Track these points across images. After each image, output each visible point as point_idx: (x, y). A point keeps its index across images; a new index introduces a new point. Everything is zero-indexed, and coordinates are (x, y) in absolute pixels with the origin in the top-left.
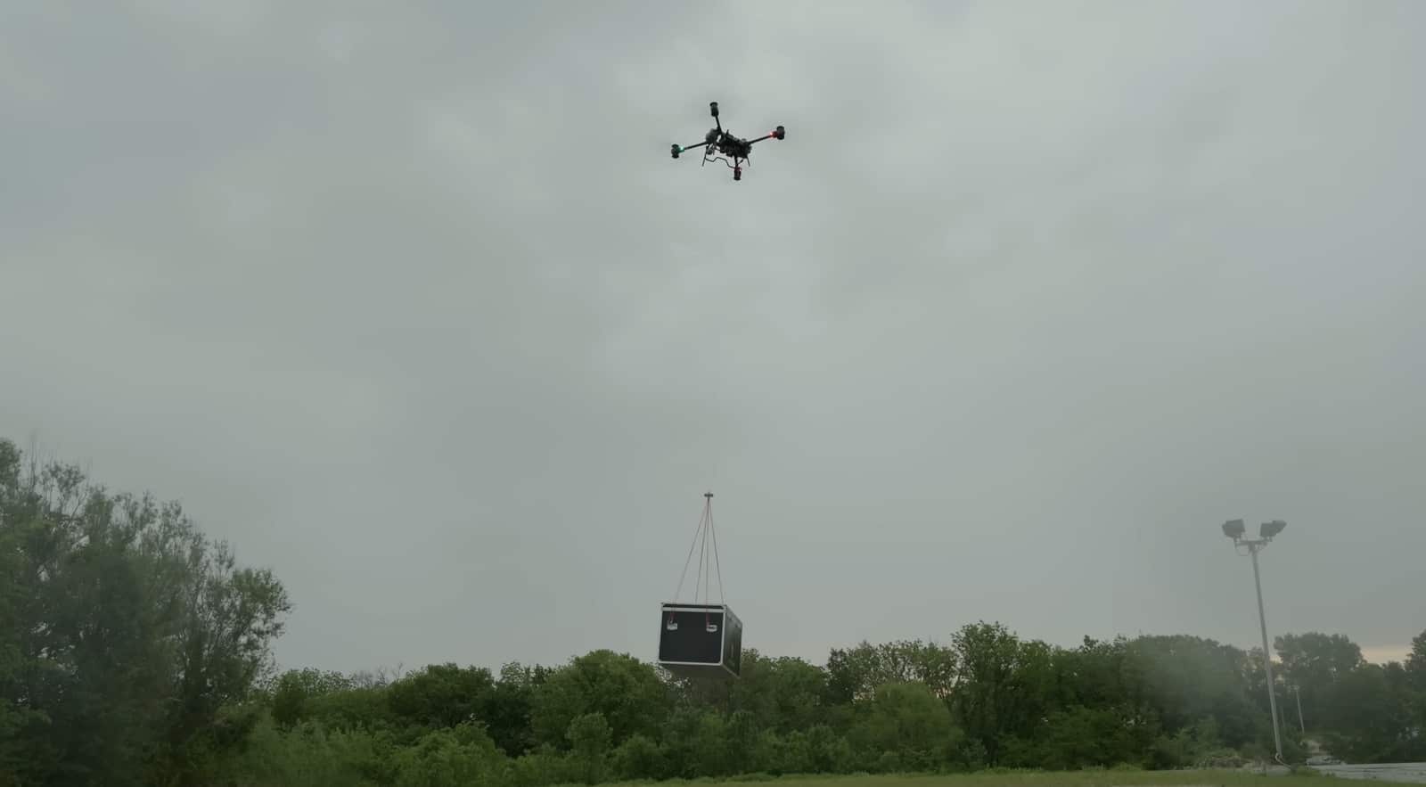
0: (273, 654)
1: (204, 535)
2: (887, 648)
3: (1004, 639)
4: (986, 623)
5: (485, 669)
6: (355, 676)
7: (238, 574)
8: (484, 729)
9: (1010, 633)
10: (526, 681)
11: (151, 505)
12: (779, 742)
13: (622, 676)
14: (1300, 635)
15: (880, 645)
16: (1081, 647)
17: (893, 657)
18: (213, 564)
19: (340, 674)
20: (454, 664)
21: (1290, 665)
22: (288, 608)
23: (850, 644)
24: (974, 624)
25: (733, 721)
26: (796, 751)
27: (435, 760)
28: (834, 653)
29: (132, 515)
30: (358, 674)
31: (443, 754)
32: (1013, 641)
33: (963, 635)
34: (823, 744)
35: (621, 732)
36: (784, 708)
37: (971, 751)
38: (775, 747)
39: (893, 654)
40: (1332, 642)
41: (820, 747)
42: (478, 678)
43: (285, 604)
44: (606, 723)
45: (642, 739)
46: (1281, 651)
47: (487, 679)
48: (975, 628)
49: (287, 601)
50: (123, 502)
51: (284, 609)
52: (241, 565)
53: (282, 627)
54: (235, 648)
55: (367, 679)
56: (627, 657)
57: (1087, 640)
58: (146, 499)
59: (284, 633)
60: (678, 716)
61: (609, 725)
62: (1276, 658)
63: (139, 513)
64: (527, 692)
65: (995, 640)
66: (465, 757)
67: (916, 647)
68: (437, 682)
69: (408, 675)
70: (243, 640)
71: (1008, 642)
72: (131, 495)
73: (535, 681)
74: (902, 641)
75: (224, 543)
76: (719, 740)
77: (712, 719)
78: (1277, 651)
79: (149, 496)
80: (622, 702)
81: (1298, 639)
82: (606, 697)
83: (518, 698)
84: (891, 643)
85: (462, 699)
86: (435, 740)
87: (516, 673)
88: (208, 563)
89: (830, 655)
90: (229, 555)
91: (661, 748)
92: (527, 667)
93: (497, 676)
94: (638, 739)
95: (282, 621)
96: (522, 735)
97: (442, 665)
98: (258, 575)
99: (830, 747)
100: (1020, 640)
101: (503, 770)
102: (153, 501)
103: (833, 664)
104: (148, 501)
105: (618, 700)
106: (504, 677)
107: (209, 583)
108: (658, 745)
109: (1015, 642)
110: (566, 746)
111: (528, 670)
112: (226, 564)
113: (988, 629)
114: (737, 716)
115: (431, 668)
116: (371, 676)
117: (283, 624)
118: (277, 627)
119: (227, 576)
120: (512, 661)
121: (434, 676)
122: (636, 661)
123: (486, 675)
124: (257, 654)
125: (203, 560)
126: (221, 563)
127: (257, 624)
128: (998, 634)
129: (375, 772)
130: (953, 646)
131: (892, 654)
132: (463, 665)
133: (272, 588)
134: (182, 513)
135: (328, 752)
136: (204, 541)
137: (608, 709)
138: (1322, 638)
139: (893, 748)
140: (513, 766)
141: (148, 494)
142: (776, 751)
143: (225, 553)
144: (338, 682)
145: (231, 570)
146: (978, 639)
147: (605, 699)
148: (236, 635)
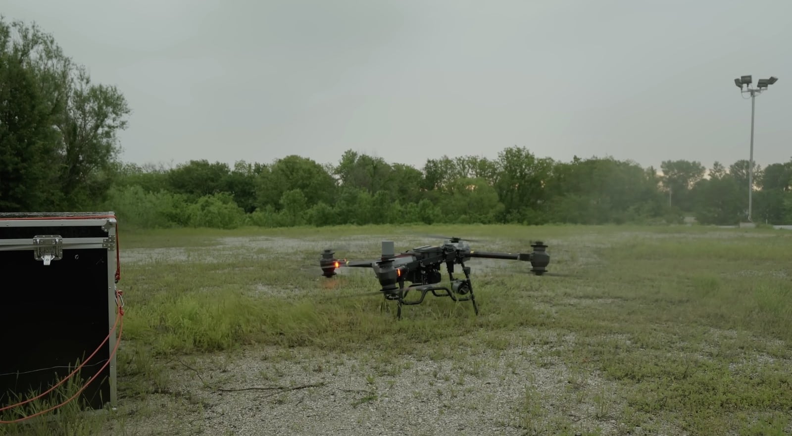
0: (120, 141)
1: (71, 58)
2: (460, 160)
3: (527, 156)
4: (518, 147)
5: (225, 164)
6: (146, 165)
7: (94, 88)
8: (232, 197)
9: (531, 153)
10: (249, 171)
11: (37, 31)
12: (402, 209)
13: (309, 170)
14: (675, 161)
15: (456, 158)
16: (571, 162)
17: (463, 165)
18: (75, 80)
19: (136, 164)
20: (206, 160)
21: (668, 177)
22: (129, 111)
23: (438, 157)
24: (511, 147)
25: (376, 196)
26: (412, 214)
27: (209, 212)
28: (429, 162)
29: (25, 37)
30: (147, 164)
31: (212, 208)
32: (532, 158)
33: (505, 153)
34: (427, 210)
35: (311, 200)
36: (403, 191)
37: (511, 216)
38: (400, 211)
39: (463, 164)
40: (692, 165)
41: (425, 212)
42: (220, 169)
43: (126, 109)
44: (303, 195)
45: (324, 205)
46: (664, 169)
47: (226, 169)
48: (511, 150)
49: (128, 107)
50: (18, 27)
51: (126, 112)
52: (95, 82)
53: (127, 123)
54: (95, 136)
55: (152, 167)
56: (308, 160)
57: (575, 158)
58: (33, 27)
59: (128, 127)
60: (346, 193)
61: (305, 196)
62: (660, 173)
63: (30, 36)
64: (252, 177)
65: (522, 156)
66: (225, 211)
67: (476, 159)
68: (197, 170)
69: (177, 166)
70: (100, 131)
71: (530, 158)
72: (23, 23)
73: (255, 171)
74: (469, 156)
75: (82, 67)
76: (368, 206)
77: (364, 195)
78: (662, 169)
79: (36, 25)
80: (310, 184)
81: (674, 164)
82: (301, 181)
83: (247, 180)
84: (462, 157)
85: (212, 180)
86: (207, 201)
87: (244, 167)
88: (72, 79)
89: (427, 162)
90: (86, 75)
91: (334, 209)
92: (250, 163)
93: (232, 168)
94: (321, 205)
95: (126, 120)
96: (250, 201)
97: (199, 160)
98: (107, 89)
99: (431, 212)
100: (536, 157)
101: (245, 220)
102: (38, 28)
103: (427, 168)
104: (35, 28)
105: (308, 183)
106: (236, 169)
107: (76, 93)
108: (333, 209)
109: (533, 158)
110: (278, 207)
111: (250, 166)
112: (85, 81)
113: (519, 150)
114: (379, 193)
115: (192, 162)
116: (155, 166)
117: (127, 121)
118: (123, 123)
119: (86, 90)
120: (241, 160)
121: (195, 167)
122: (314, 162)
123: (226, 167)
124: (110, 140)
125: (69, 78)
126: (82, 80)
127: (109, 121)
128: (524, 154)
129: (176, 217)
130: (498, 159)
131: (461, 162)
132: (212, 161)
133: (118, 98)
134: (55, 42)
135: (149, 205)
136: (71, 63)
137: (303, 187)
138: (687, 163)
139: (465, 213)
140: (250, 217)
141: (34, 23)
142: (400, 213)
143: (84, 74)
144: (135, 169)
145: (89, 85)
146: (513, 155)
147: (300, 182)
148: (97, 127)
